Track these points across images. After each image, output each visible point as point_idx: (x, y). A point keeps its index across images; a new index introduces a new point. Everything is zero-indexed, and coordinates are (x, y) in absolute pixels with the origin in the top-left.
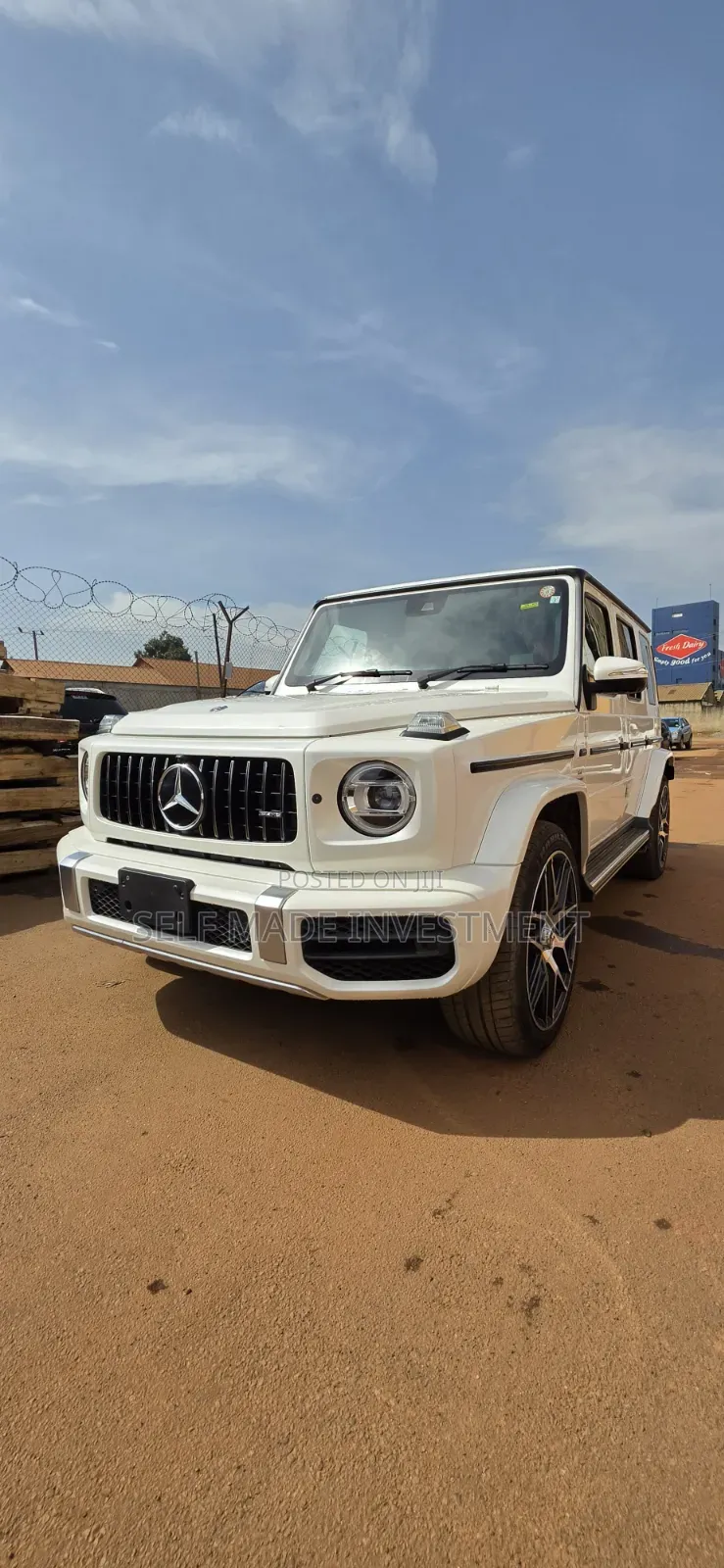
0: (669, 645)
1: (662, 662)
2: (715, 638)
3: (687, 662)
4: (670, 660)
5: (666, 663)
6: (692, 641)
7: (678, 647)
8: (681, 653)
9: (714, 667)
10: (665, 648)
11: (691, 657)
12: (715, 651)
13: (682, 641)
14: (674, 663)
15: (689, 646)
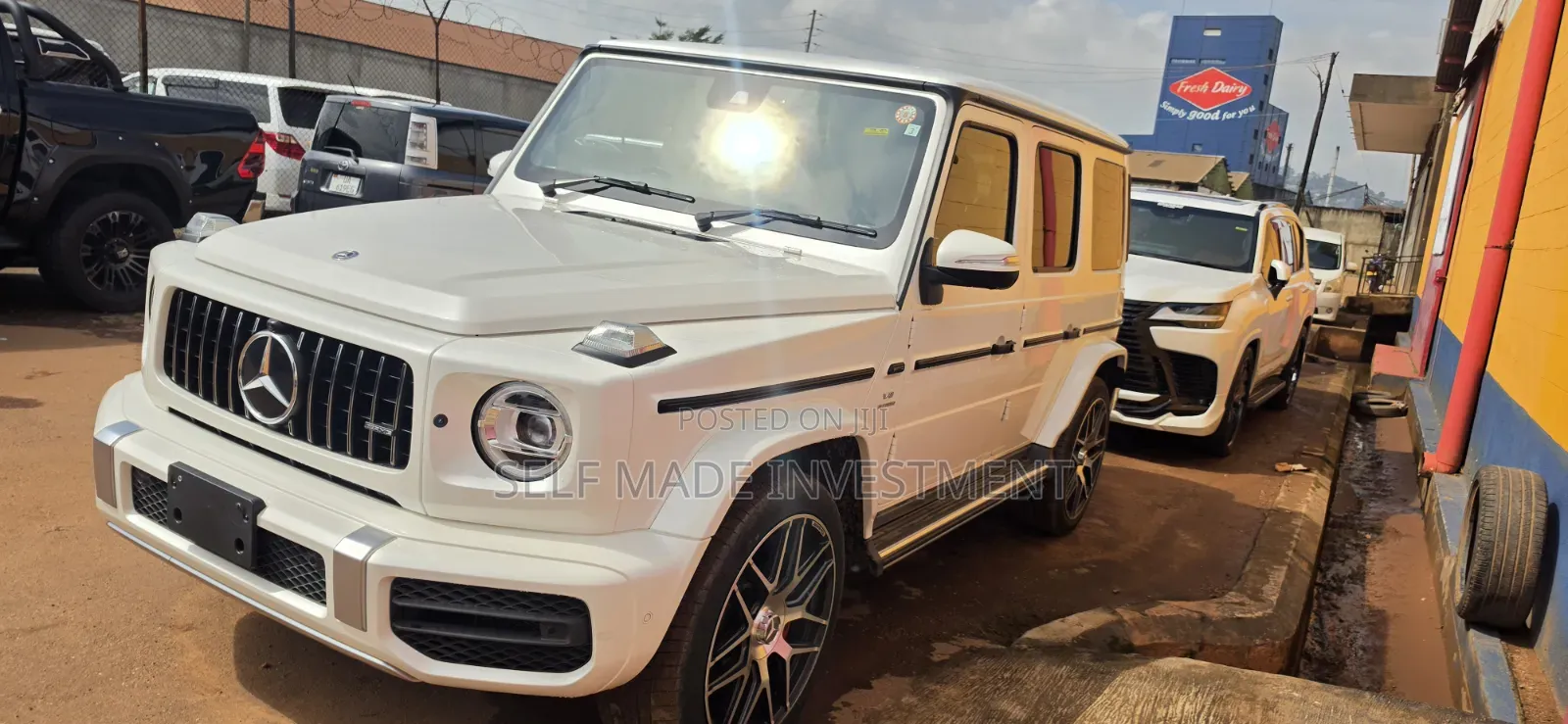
0: (1192, 82)
1: (1174, 111)
2: (1267, 80)
3: (1216, 116)
4: (1189, 108)
5: (1182, 113)
6: (1229, 82)
7: (1204, 88)
8: (1207, 100)
9: (1256, 132)
10: (1184, 86)
11: (1223, 109)
12: (1262, 105)
13: (1212, 79)
14: (1193, 115)
15: (1224, 89)
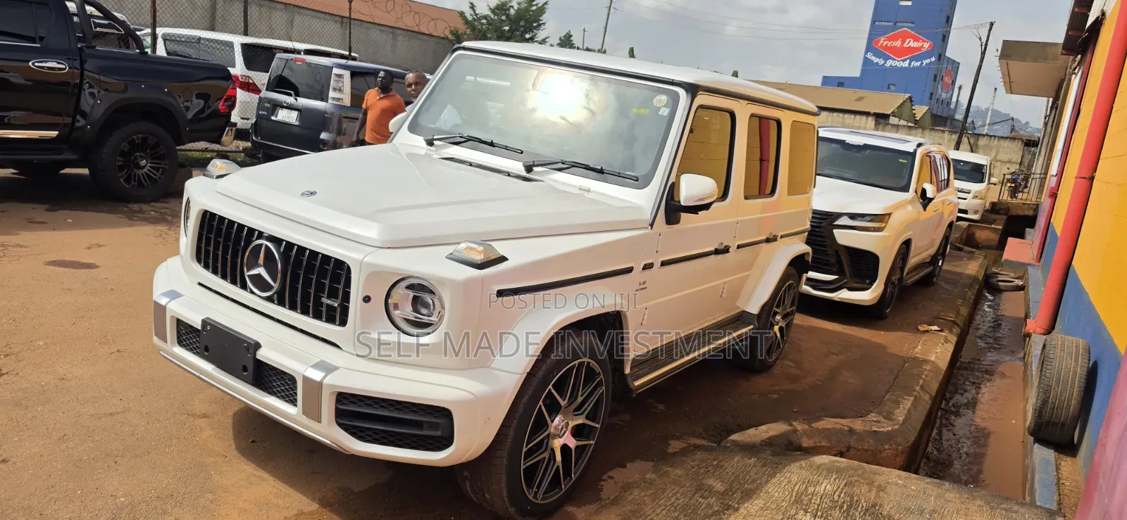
0: (889, 39)
1: (876, 60)
2: (945, 38)
3: (906, 64)
4: (886, 58)
5: (881, 62)
6: (916, 40)
7: (898, 44)
8: (900, 53)
9: (936, 76)
10: (883, 41)
11: (912, 60)
12: (940, 57)
13: (904, 37)
14: (889, 63)
15: (913, 44)
